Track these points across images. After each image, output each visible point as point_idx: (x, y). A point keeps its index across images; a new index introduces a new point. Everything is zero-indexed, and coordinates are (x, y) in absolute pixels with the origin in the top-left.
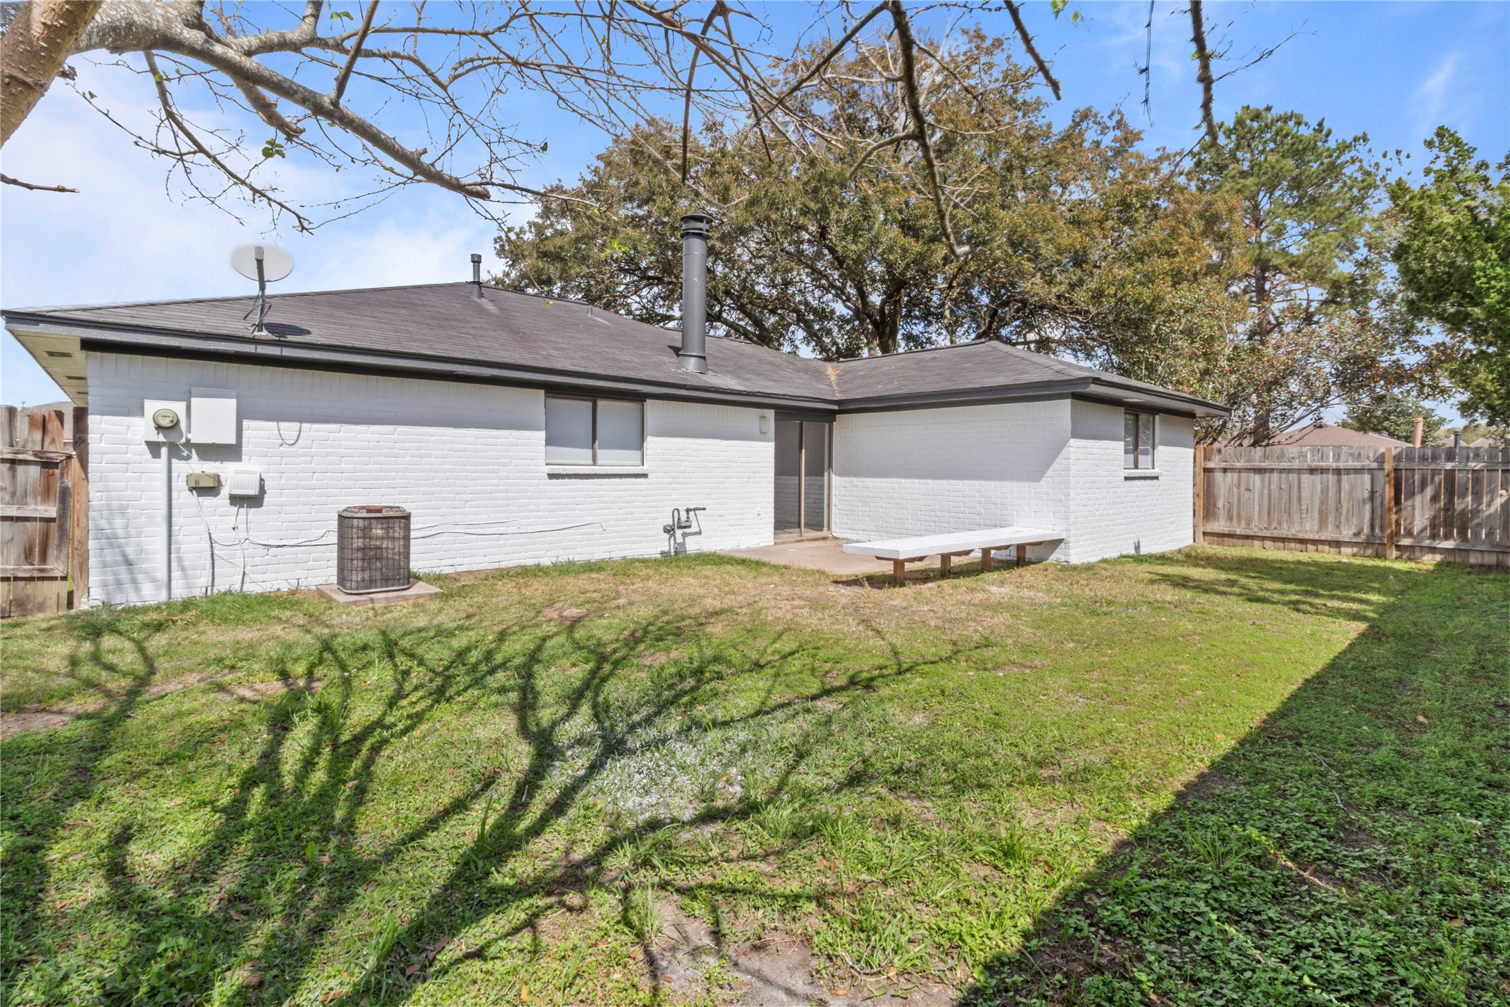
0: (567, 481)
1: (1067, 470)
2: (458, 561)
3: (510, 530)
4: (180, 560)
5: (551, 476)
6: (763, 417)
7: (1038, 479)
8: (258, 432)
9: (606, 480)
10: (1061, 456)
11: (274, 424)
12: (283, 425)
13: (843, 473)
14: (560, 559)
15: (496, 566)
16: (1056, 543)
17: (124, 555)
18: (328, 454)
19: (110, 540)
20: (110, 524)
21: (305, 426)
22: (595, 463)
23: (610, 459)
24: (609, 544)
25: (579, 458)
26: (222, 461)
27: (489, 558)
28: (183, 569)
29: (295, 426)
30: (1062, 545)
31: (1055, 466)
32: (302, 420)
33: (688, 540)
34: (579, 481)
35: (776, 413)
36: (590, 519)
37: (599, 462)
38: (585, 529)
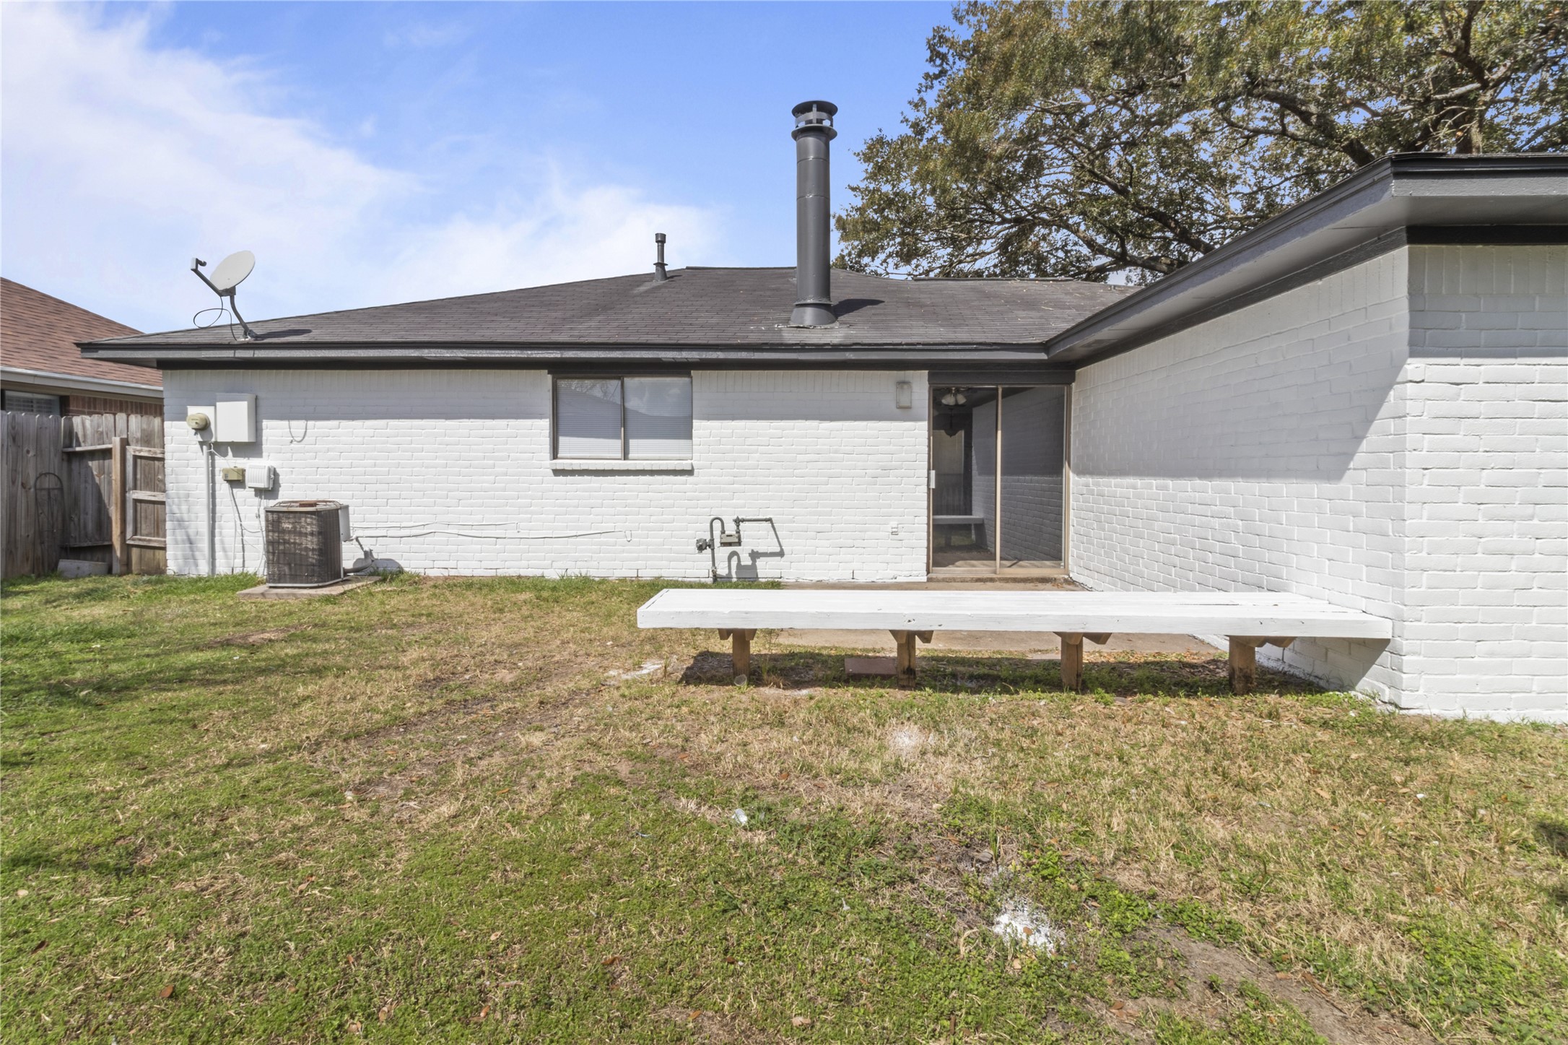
0: (577, 478)
1: (1398, 450)
2: (452, 564)
3: (510, 533)
4: (222, 542)
5: (557, 472)
6: (902, 384)
7: (1336, 474)
8: (273, 430)
9: (632, 478)
10: (1384, 411)
11: (285, 423)
12: (294, 423)
13: (1088, 469)
14: (569, 572)
15: (492, 573)
16: (1371, 649)
17: (188, 536)
18: (328, 450)
19: (180, 522)
20: (179, 509)
21: (311, 423)
22: (626, 457)
23: (646, 451)
24: (637, 559)
25: (604, 450)
26: (249, 457)
27: (485, 564)
28: (224, 550)
29: (302, 423)
30: (1385, 656)
31: (1373, 439)
32: (307, 419)
33: (760, 563)
34: (594, 478)
35: (931, 377)
36: (608, 526)
37: (631, 455)
38: (603, 539)
